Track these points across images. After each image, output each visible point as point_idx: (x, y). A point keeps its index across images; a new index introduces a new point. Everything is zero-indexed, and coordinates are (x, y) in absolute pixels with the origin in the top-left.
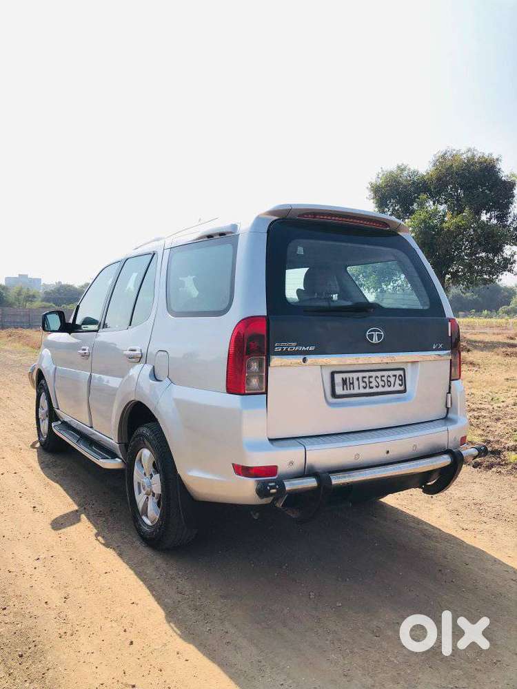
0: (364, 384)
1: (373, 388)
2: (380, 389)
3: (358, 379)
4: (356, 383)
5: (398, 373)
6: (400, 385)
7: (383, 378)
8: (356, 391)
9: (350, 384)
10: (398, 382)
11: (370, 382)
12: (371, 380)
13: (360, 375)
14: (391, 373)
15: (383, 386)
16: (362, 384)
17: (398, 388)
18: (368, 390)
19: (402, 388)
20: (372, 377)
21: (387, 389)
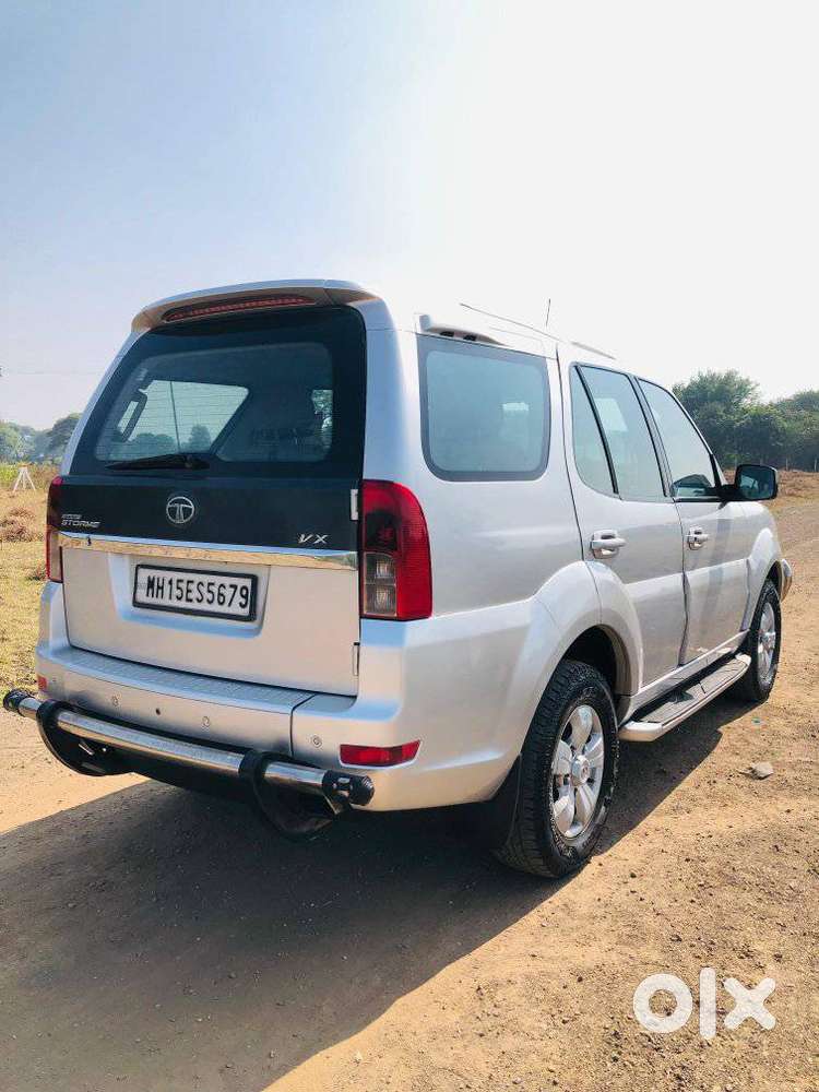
0: (178, 592)
1: (191, 601)
2: (204, 606)
3: (170, 582)
4: (167, 588)
5: (241, 582)
6: (243, 606)
7: (211, 588)
8: (166, 602)
9: (159, 587)
10: (238, 599)
11: (189, 591)
12: (192, 587)
13: (176, 576)
14: (227, 581)
15: (210, 602)
16: (177, 592)
17: (236, 609)
18: (183, 604)
19: (245, 612)
20: (192, 582)
21: (215, 608)
